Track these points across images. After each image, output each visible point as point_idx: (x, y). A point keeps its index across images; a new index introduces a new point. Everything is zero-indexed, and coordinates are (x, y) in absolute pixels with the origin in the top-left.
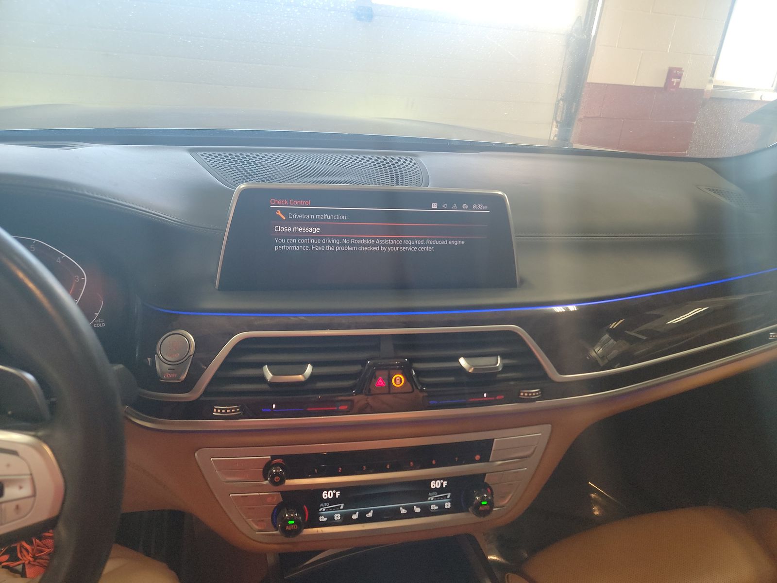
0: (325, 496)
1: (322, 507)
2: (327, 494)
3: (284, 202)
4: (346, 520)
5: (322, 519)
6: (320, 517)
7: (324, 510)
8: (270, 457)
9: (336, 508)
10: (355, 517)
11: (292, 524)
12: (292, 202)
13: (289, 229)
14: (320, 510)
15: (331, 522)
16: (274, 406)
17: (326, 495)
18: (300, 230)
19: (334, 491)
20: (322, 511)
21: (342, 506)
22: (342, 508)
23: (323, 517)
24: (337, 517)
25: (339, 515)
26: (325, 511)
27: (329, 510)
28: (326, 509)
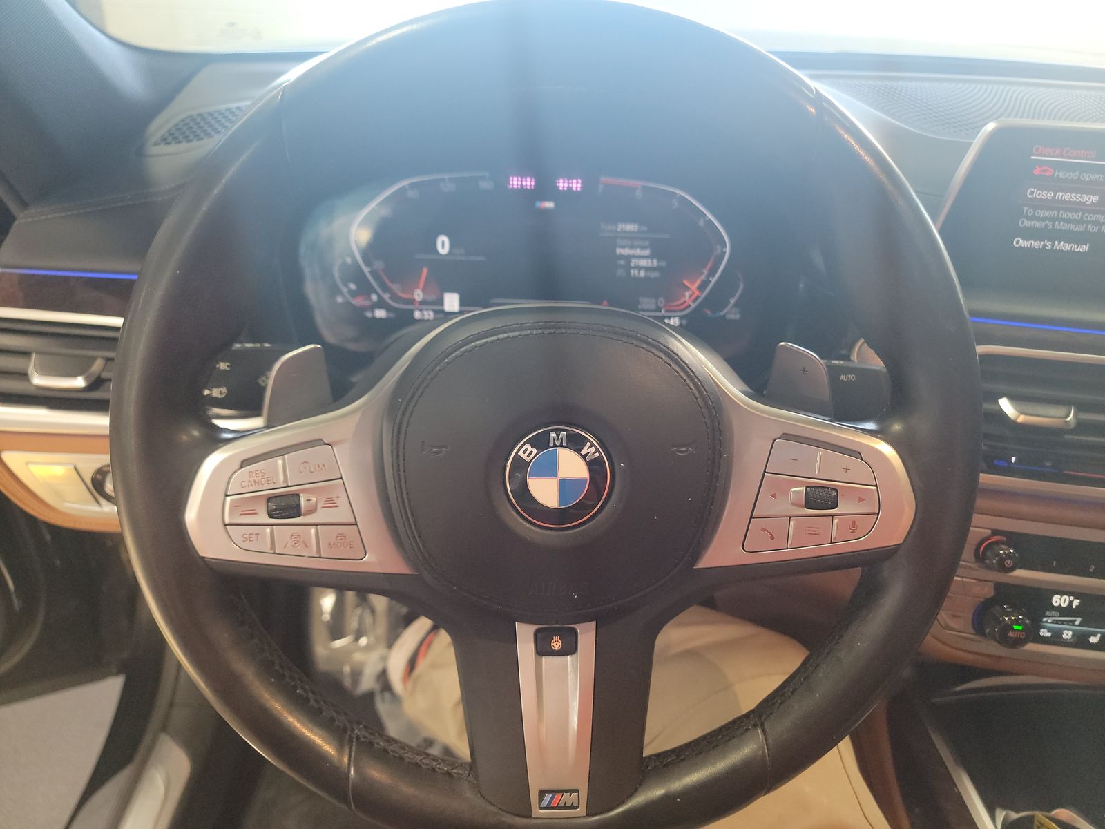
0: (1056, 602)
1: (1047, 616)
2: (1060, 599)
3: (1054, 152)
4: (1081, 641)
5: (1044, 633)
6: (1042, 631)
7: (1050, 621)
8: (989, 531)
9: (1068, 623)
10: (1093, 640)
11: (1019, 630)
12: (1067, 152)
13: (1050, 195)
14: (1045, 619)
15: (1056, 639)
16: (1013, 459)
17: (1057, 600)
18: (1066, 196)
19: (1072, 598)
20: (1047, 622)
21: (1078, 621)
22: (1077, 623)
23: (1046, 631)
24: (1067, 635)
25: (1070, 633)
26: (1052, 623)
27: (1057, 622)
28: (1054, 620)
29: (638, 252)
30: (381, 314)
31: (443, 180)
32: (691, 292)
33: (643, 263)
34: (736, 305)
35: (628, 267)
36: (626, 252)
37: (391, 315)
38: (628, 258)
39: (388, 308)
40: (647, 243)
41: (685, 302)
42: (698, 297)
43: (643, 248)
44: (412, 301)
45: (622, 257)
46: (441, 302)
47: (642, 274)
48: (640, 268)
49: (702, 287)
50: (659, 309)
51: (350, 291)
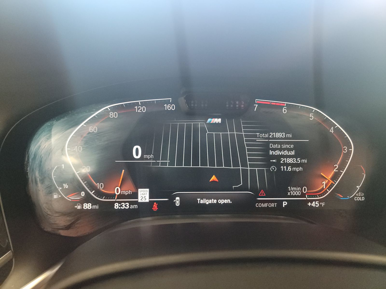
29: (286, 153)
30: (88, 206)
31: (137, 104)
32: (327, 181)
33: (290, 161)
34: (361, 190)
35: (278, 164)
36: (277, 153)
37: (96, 207)
38: (278, 157)
39: (94, 202)
40: (292, 146)
41: (323, 189)
42: (332, 185)
43: (289, 150)
44: (113, 196)
45: (274, 157)
46: (135, 195)
47: (289, 169)
48: (287, 165)
49: (334, 178)
50: (303, 195)
51: (63, 190)
